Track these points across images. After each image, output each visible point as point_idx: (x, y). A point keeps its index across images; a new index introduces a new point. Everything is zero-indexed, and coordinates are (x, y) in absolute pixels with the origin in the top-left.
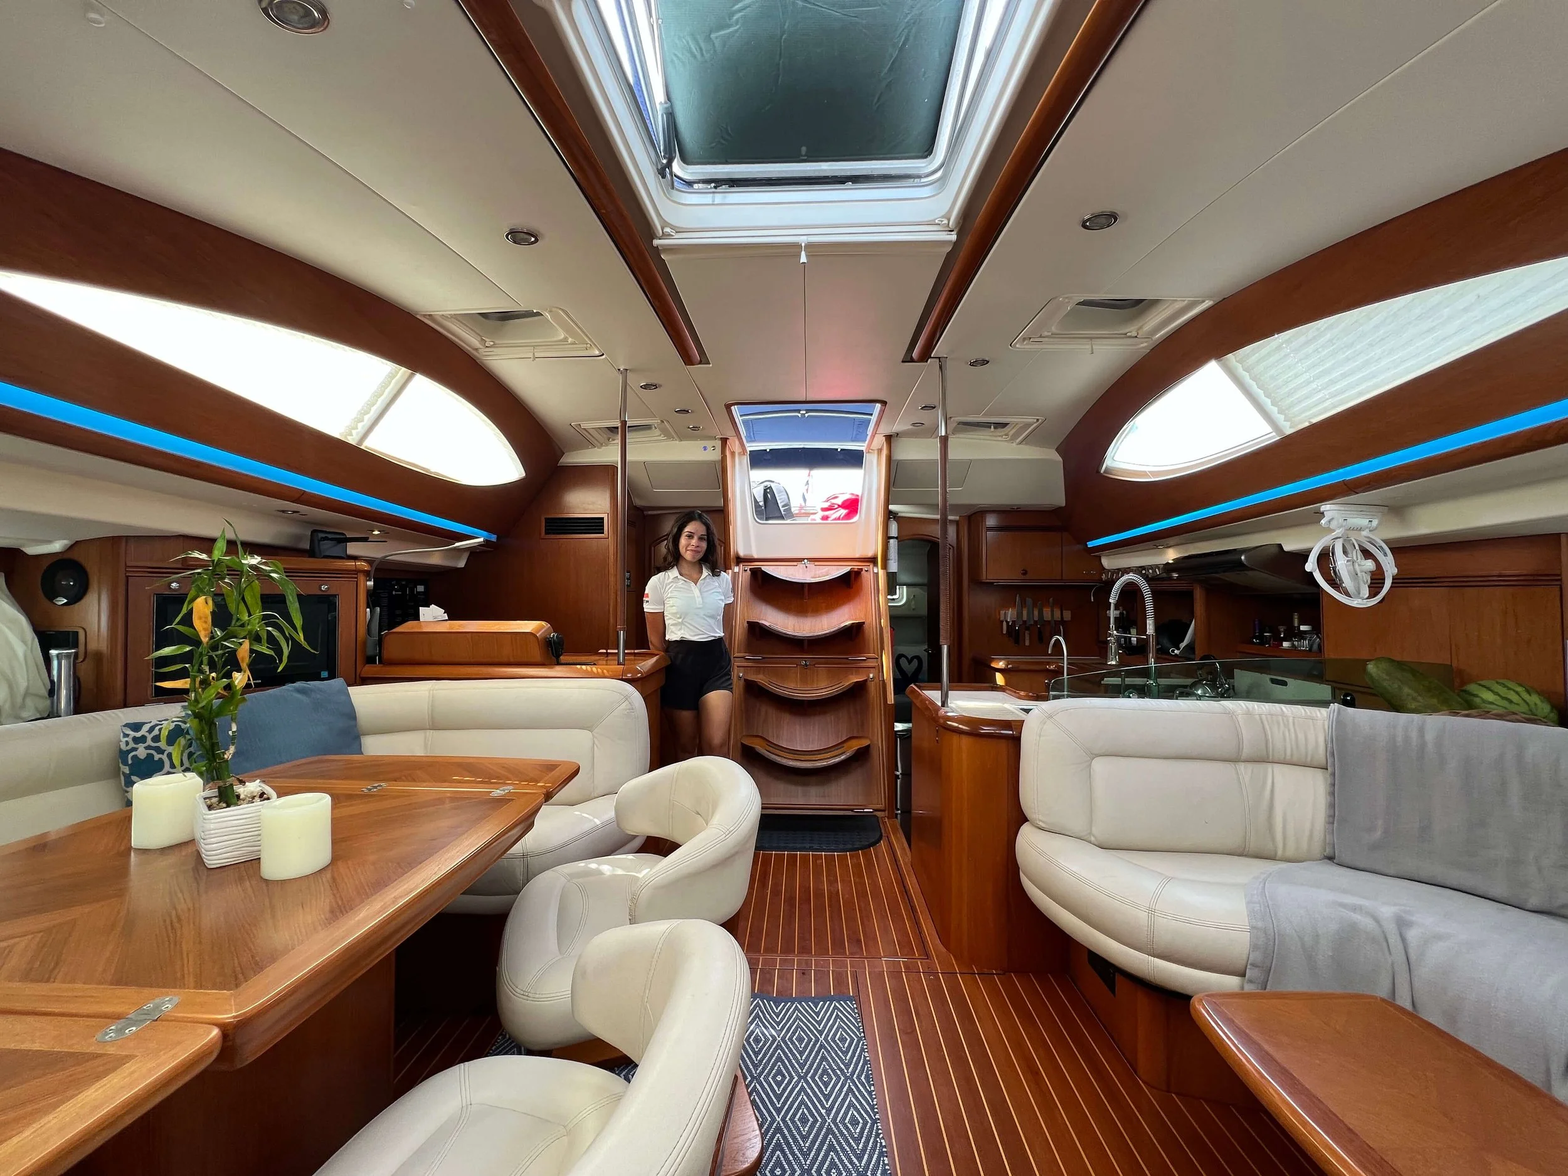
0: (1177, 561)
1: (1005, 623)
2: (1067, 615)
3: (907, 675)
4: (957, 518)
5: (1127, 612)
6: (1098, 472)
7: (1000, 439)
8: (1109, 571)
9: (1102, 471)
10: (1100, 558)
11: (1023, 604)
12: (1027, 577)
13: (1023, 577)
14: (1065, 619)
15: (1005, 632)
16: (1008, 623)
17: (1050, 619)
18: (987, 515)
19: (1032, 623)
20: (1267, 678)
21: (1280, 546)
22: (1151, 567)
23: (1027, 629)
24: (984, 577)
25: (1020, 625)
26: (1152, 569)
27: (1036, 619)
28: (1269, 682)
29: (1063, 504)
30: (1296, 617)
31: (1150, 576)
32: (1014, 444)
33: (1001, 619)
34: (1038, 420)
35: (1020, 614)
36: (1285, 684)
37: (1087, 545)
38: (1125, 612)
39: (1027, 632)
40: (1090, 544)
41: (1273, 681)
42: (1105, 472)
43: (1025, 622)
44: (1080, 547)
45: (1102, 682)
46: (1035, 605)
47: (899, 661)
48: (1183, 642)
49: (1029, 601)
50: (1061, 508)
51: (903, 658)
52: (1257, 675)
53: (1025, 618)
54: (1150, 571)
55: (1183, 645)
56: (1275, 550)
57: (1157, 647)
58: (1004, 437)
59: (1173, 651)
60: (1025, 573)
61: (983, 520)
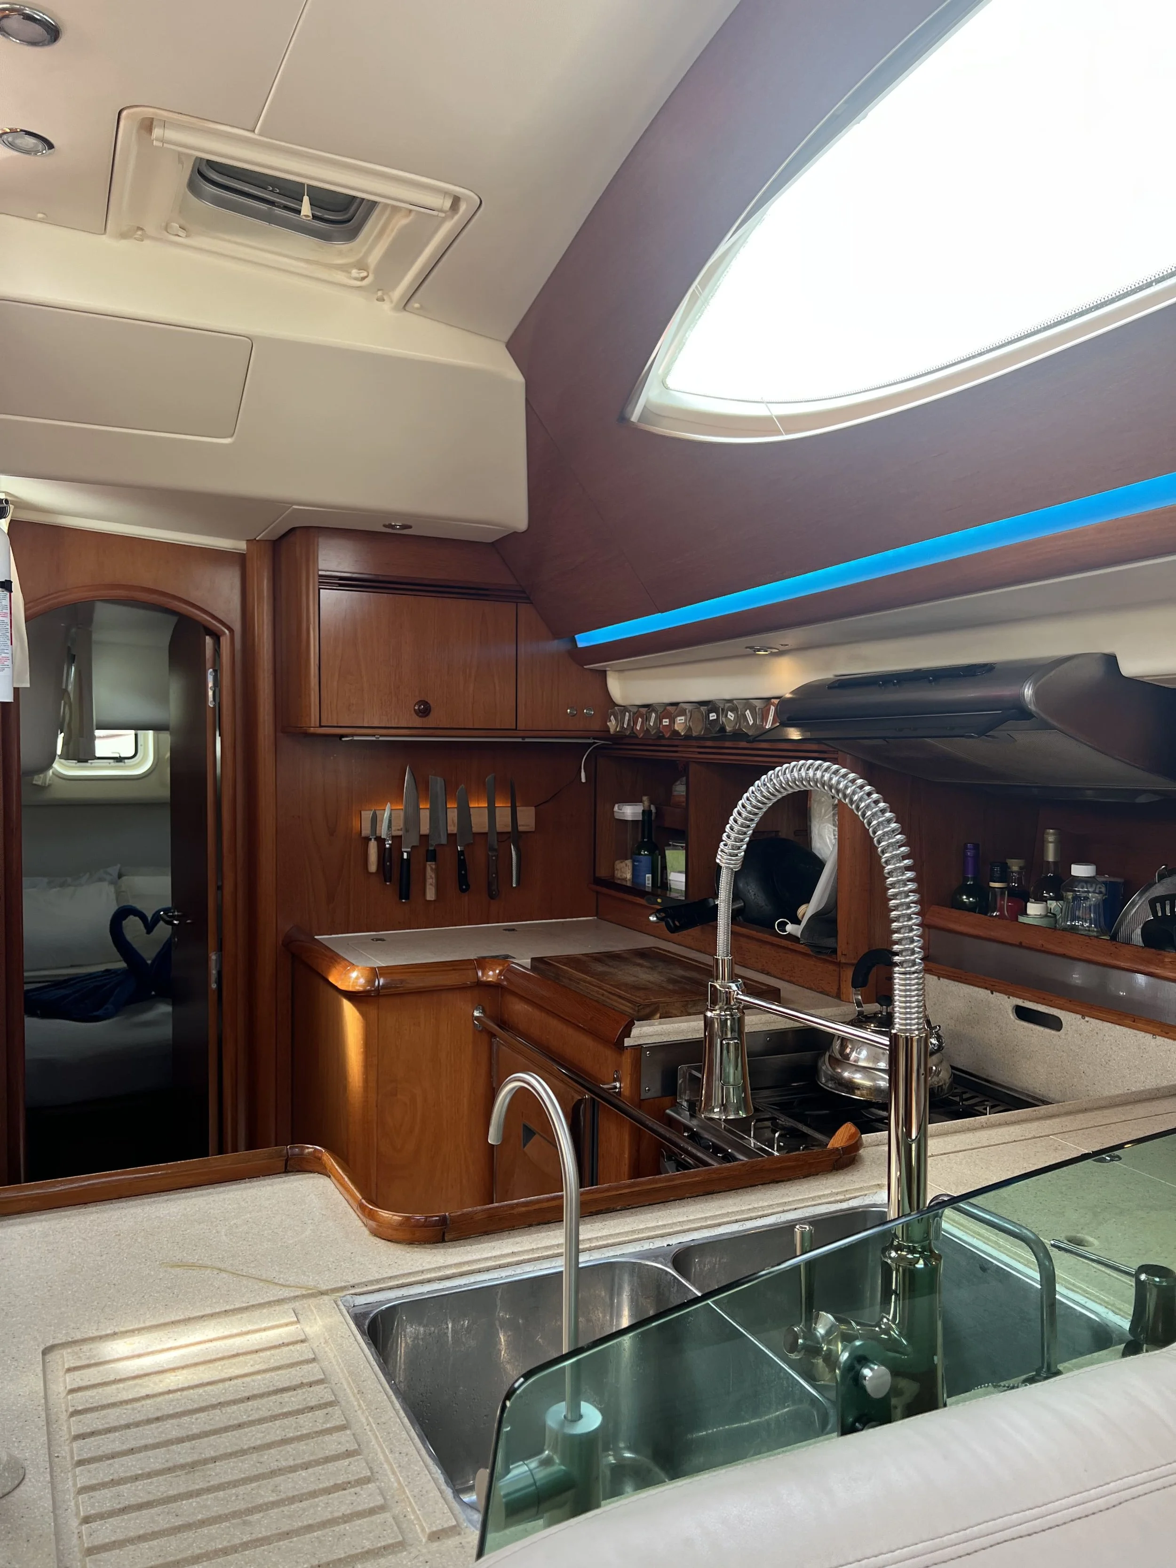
0: (805, 692)
1: (373, 846)
2: (527, 818)
3: (143, 961)
4: (241, 546)
5: (656, 808)
6: (623, 419)
7: (341, 277)
8: (625, 709)
9: (634, 418)
10: (603, 674)
11: (422, 786)
12: (430, 721)
13: (418, 722)
14: (521, 829)
15: (373, 867)
16: (380, 841)
17: (486, 829)
18: (320, 540)
19: (444, 841)
20: (1006, 1003)
21: (1111, 661)
22: (731, 704)
23: (432, 856)
24: (314, 719)
25: (413, 847)
26: (734, 709)
27: (453, 829)
28: (1012, 1016)
29: (519, 520)
30: (1051, 838)
31: (728, 729)
32: (386, 306)
33: (366, 831)
34: (456, 201)
35: (412, 820)
36: (1055, 1024)
37: (574, 641)
38: (653, 808)
39: (430, 867)
40: (583, 640)
41: (1022, 1013)
42: (640, 419)
43: (424, 838)
44: (556, 646)
45: (628, 1042)
46: (449, 789)
47: (121, 924)
48: (808, 901)
49: (438, 783)
50: (514, 536)
51: (132, 917)
52: (982, 994)
53: (425, 829)
54: (731, 716)
55: (807, 911)
56: (1096, 671)
57: (734, 907)
58: (354, 272)
59: (782, 926)
60: (425, 710)
61: (311, 557)
